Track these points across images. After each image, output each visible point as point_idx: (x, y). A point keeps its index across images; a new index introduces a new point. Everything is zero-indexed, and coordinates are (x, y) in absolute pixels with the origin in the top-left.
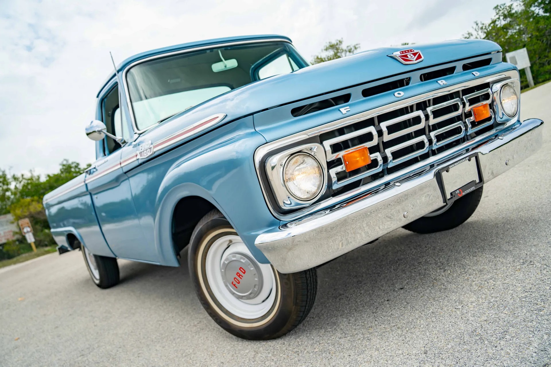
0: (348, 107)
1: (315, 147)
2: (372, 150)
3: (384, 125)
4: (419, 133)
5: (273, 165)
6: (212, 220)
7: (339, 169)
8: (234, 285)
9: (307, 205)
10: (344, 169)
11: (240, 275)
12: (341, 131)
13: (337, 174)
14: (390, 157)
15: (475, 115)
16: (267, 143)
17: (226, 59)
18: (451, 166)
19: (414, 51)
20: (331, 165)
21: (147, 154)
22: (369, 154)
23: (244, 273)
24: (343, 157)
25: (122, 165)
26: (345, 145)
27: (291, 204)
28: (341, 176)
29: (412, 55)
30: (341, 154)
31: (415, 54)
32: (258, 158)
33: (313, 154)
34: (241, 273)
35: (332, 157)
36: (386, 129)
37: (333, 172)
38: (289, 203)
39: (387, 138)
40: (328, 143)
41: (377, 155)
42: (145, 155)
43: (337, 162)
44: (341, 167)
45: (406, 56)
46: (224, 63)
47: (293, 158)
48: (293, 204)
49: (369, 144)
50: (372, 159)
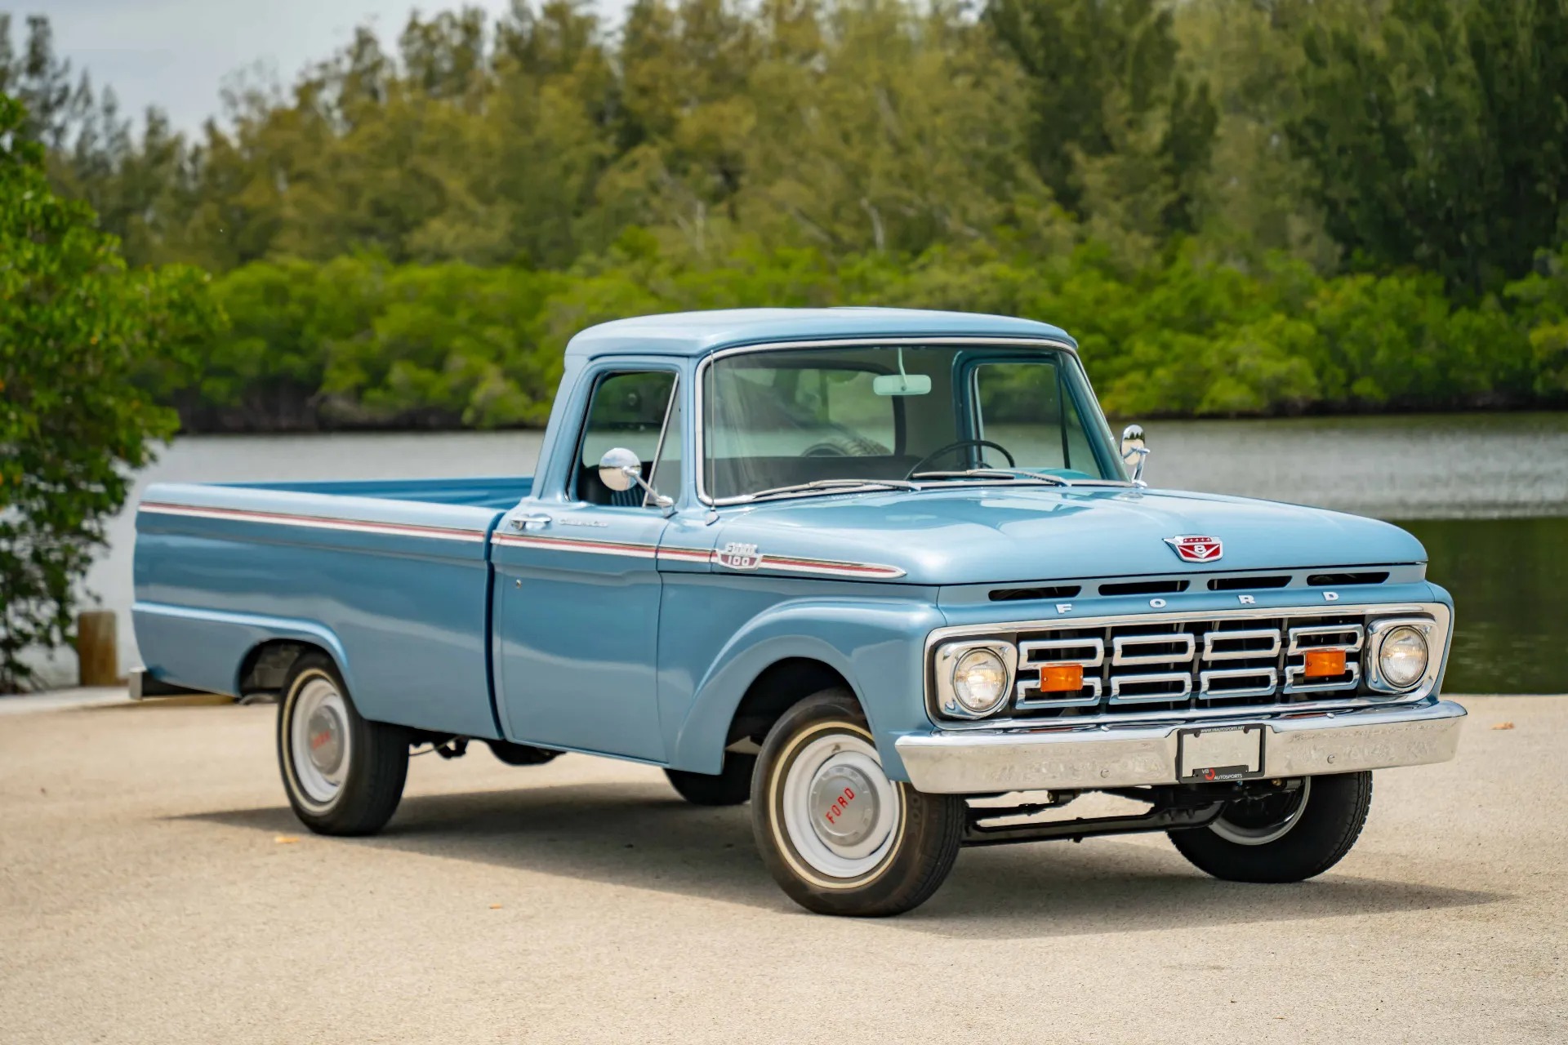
0: (1070, 605)
1: (1009, 647)
2: (1089, 672)
3: (1119, 642)
4: (1180, 667)
5: (946, 654)
6: (817, 706)
7: (1032, 684)
8: (830, 818)
9: (974, 718)
10: (1039, 686)
11: (844, 801)
12: (1055, 635)
13: (1027, 690)
14: (1116, 690)
15: (1307, 664)
16: (946, 626)
17: (907, 373)
18: (1205, 730)
19: (1210, 541)
20: (1021, 675)
21: (741, 564)
22: (1082, 677)
23: (851, 798)
24: (1043, 669)
25: (661, 556)
26: (1055, 654)
27: (954, 709)
28: (1032, 695)
29: (1203, 548)
30: (1039, 665)
31: (1208, 547)
32: (932, 640)
33: (1000, 655)
34: (846, 798)
35: (1025, 665)
36: (1120, 649)
37: (1023, 685)
38: (952, 707)
39: (1118, 660)
40: (1025, 646)
41: (1096, 682)
42: (734, 563)
43: (1032, 675)
44: (1034, 682)
45: (1192, 548)
46: (903, 380)
47: (971, 654)
48: (956, 710)
49: (1086, 663)
50: (1084, 684)
